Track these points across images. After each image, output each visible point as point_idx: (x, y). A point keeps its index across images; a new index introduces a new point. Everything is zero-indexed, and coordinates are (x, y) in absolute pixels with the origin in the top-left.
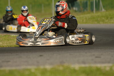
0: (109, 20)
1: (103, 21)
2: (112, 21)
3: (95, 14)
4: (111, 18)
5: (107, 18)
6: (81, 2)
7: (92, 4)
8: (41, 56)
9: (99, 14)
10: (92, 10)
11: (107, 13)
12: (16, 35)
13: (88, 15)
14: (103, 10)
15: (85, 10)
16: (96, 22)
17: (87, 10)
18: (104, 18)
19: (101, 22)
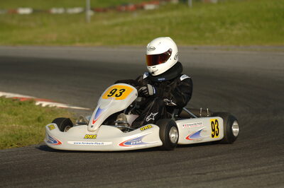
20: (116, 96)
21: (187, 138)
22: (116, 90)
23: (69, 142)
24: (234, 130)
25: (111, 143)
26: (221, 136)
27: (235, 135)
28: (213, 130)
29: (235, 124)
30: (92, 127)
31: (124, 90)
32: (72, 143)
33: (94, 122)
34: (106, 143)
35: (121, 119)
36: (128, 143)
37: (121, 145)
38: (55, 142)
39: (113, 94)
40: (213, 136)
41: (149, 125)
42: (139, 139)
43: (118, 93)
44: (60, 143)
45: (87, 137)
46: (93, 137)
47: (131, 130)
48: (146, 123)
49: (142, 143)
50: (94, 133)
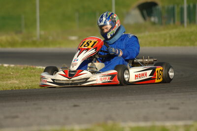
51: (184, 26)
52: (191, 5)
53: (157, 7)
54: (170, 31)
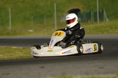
0: (113, 30)
1: (107, 31)
2: (117, 32)
3: (99, 24)
4: (116, 28)
5: (112, 28)
6: (84, 12)
7: (95, 14)
8: (42, 67)
9: (103, 24)
10: (96, 20)
11: (112, 23)
12: (17, 47)
13: (92, 25)
14: (107, 20)
15: (89, 21)
16: (100, 33)
17: (91, 20)
18: (108, 28)
19: (105, 33)
20: (58, 35)
21: (86, 51)
22: (58, 33)
23: (42, 53)
24: (102, 48)
25: (58, 53)
26: (97, 50)
27: (102, 50)
28: (95, 48)
29: (102, 46)
30: (50, 47)
31: (61, 33)
32: (43, 53)
33: (51, 45)
34: (56, 53)
35: (61, 44)
36: (65, 53)
37: (63, 53)
38: (36, 54)
39: (57, 34)
40: (95, 51)
41: (73, 45)
42: (69, 51)
43: (58, 34)
44: (38, 54)
45: (49, 51)
46: (51, 51)
47: (65, 48)
48: (71, 45)
49: (71, 53)
50: (51, 50)
51: (97, 23)
52: (101, 10)
53: (80, 12)
54: (89, 26)
